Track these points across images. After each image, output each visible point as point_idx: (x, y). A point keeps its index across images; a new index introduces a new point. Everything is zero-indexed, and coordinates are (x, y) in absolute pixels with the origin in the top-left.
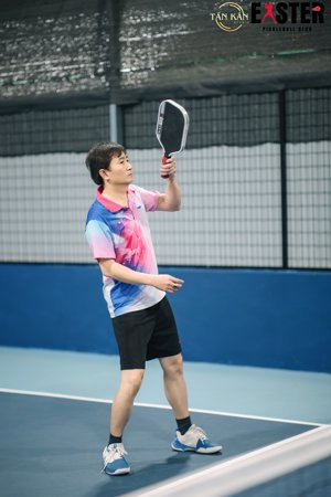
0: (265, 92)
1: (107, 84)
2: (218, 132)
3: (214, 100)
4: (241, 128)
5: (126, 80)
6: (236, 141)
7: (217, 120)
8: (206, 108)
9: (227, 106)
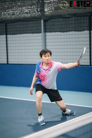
0: (85, 16)
1: (41, 14)
2: (72, 27)
3: (71, 18)
4: (78, 26)
5: (46, 13)
6: (77, 30)
7: (71, 24)
8: (68, 21)
9: (74, 20)
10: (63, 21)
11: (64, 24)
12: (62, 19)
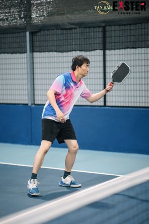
0: (96, 27)
1: (25, 22)
2: (75, 45)
3: (73, 30)
4: (85, 43)
5: (34, 20)
6: (83, 49)
7: (75, 39)
8: (70, 34)
9: (80, 33)
10: (61, 34)
11: (63, 40)
12: (60, 31)
